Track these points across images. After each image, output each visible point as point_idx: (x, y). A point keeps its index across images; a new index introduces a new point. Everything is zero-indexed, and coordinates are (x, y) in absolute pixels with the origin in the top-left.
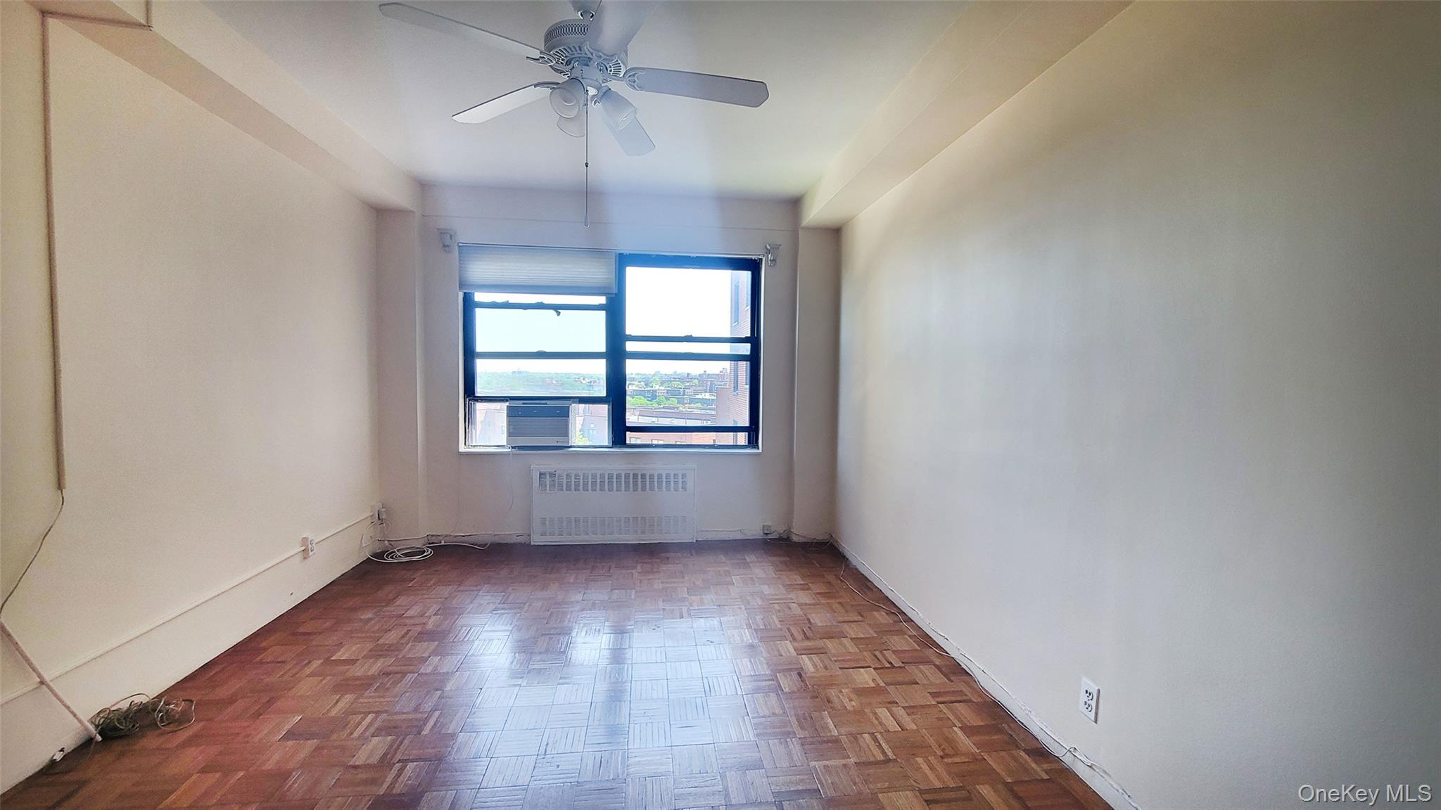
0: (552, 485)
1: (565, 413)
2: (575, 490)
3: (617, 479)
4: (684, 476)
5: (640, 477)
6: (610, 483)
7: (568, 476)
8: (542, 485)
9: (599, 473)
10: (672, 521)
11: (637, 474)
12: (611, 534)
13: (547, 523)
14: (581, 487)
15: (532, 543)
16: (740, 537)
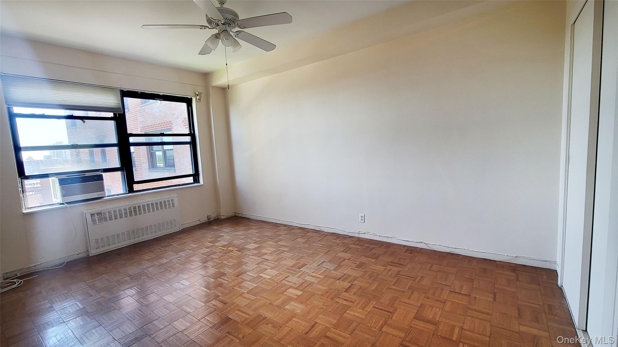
0: (100, 220)
1: (100, 178)
2: (115, 219)
3: (138, 208)
4: (172, 200)
5: (150, 205)
6: (135, 211)
7: (109, 212)
8: (94, 221)
9: (127, 207)
10: (169, 223)
11: (149, 204)
12: (139, 237)
13: (100, 241)
14: (118, 217)
15: (91, 255)
16: (198, 223)
